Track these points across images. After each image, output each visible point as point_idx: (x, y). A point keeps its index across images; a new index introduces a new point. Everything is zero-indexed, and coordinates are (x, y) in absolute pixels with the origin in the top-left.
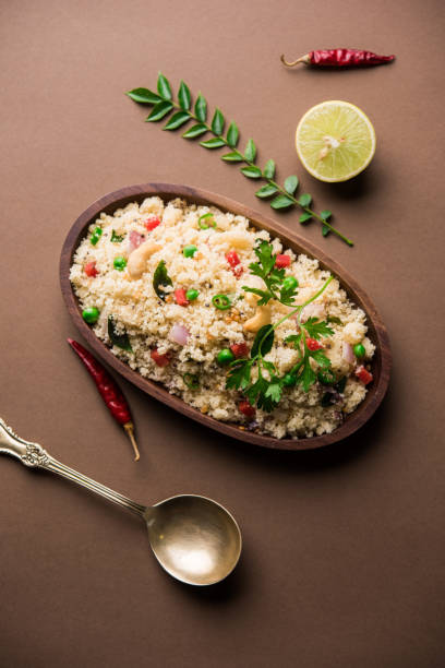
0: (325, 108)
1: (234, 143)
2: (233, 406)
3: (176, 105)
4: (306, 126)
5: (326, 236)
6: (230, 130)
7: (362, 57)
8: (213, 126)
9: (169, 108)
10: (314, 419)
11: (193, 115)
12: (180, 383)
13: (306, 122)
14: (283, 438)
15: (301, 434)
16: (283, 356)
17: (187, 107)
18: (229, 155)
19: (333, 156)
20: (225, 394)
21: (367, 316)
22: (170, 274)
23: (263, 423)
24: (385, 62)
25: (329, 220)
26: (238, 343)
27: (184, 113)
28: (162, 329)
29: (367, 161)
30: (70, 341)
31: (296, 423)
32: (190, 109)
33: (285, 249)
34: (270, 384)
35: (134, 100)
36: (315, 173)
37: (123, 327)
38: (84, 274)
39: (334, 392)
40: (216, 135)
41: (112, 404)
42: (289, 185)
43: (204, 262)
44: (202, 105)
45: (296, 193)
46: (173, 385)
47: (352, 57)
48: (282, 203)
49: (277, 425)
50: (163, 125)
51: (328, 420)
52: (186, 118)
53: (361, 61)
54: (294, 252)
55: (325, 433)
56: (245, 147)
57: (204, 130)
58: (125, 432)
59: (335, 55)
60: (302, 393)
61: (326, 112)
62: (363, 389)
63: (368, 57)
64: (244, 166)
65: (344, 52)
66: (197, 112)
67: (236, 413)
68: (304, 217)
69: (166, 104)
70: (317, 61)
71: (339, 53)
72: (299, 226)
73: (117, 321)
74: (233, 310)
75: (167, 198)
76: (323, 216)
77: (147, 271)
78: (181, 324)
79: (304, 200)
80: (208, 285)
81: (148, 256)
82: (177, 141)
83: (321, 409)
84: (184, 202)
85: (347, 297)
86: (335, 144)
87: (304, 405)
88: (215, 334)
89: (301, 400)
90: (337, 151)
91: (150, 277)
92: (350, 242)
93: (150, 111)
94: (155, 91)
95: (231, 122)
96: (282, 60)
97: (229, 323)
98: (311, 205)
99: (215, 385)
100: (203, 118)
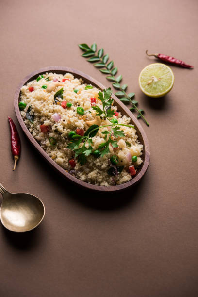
2: (67, 160)
3: (96, 54)
4: (146, 70)
5: (138, 118)
6: (114, 69)
7: (180, 62)
8: (108, 65)
9: (92, 54)
10: (101, 177)
11: (101, 59)
12: (47, 142)
14: (83, 181)
15: (93, 181)
16: (98, 140)
18: (110, 77)
19: (153, 84)
20: (66, 154)
21: (144, 148)
22: (63, 95)
23: (77, 171)
24: (188, 67)
25: (143, 112)
26: (81, 128)
27: (98, 57)
28: (50, 114)
29: (167, 91)
30: (9, 117)
31: (92, 174)
32: (101, 57)
33: (118, 111)
34: (87, 149)
36: (143, 90)
37: (34, 111)
38: (28, 91)
39: (115, 168)
41: (14, 145)
42: (130, 95)
43: (80, 95)
44: (106, 58)
45: (133, 98)
46: (44, 143)
48: (125, 99)
49: (83, 174)
50: (88, 59)
51: (108, 183)
52: (98, 59)
54: (121, 114)
55: (104, 186)
56: (118, 77)
57: (103, 65)
58: (13, 159)
59: (169, 58)
60: (100, 161)
62: (130, 176)
63: (182, 63)
64: (114, 83)
65: (173, 58)
66: (103, 59)
67: (67, 164)
68: (132, 108)
69: (92, 52)
73: (32, 108)
74: (85, 115)
75: (76, 76)
76: (139, 110)
77: (54, 91)
78: (59, 113)
79: (134, 102)
80: (78, 104)
81: (57, 86)
83: (106, 174)
84: (83, 81)
85: (138, 139)
86: (156, 80)
87: (99, 168)
88: (72, 121)
89: (99, 164)
90: (155, 83)
91: (54, 93)
92: (148, 123)
94: (90, 46)
95: (116, 66)
97: (80, 119)
98: (137, 105)
99: (63, 147)
100: (105, 61)
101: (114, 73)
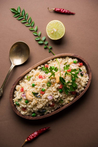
0: (54, 22)
1: (32, 26)
3: (21, 14)
4: (49, 25)
5: (49, 52)
6: (32, 23)
7: (67, 12)
8: (28, 21)
9: (19, 15)
11: (24, 17)
13: (49, 24)
17: (23, 15)
18: (31, 29)
19: (54, 33)
24: (73, 14)
25: (51, 49)
27: (22, 16)
29: (62, 36)
32: (24, 16)
35: (11, 11)
40: (29, 23)
42: (43, 39)
44: (27, 15)
45: (45, 41)
47: (65, 11)
48: (41, 42)
50: (17, 18)
52: (22, 18)
53: (67, 13)
56: (35, 27)
57: (26, 21)
59: (61, 10)
61: (55, 23)
63: (69, 12)
64: (34, 32)
65: (63, 10)
66: (25, 17)
68: (45, 47)
69: (18, 13)
70: (56, 10)
71: (62, 10)
72: (44, 49)
76: (50, 47)
82: (19, 22)
86: (55, 31)
90: (55, 33)
93: (15, 14)
94: (17, 10)
95: (33, 21)
96: (48, 9)
98: (47, 44)
100: (26, 19)
101: (32, 25)
